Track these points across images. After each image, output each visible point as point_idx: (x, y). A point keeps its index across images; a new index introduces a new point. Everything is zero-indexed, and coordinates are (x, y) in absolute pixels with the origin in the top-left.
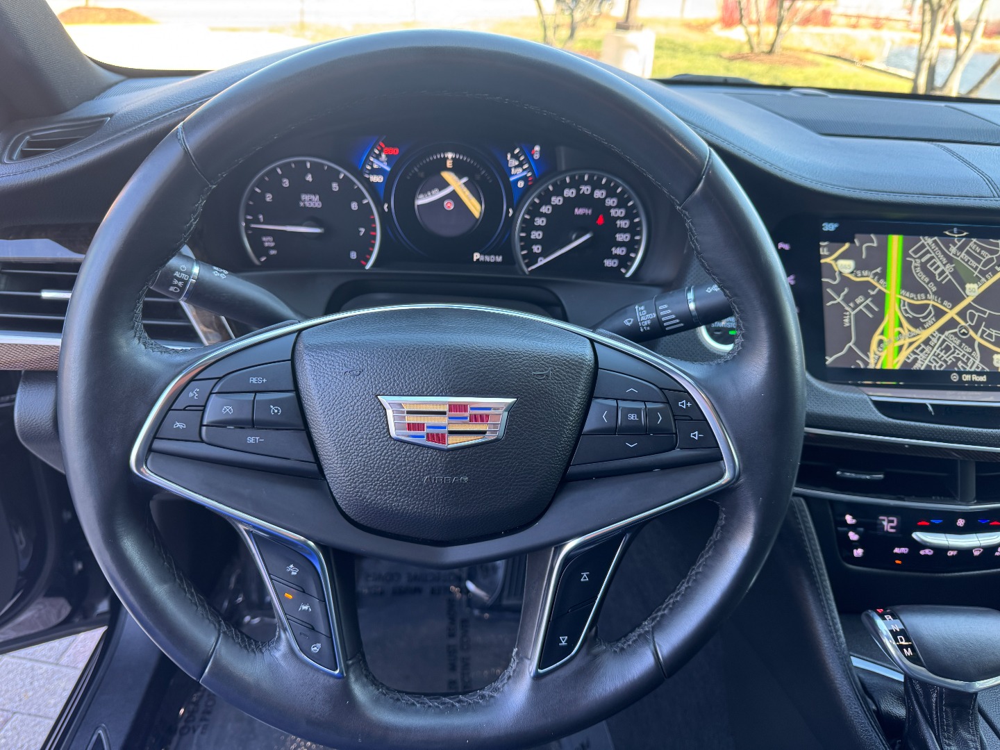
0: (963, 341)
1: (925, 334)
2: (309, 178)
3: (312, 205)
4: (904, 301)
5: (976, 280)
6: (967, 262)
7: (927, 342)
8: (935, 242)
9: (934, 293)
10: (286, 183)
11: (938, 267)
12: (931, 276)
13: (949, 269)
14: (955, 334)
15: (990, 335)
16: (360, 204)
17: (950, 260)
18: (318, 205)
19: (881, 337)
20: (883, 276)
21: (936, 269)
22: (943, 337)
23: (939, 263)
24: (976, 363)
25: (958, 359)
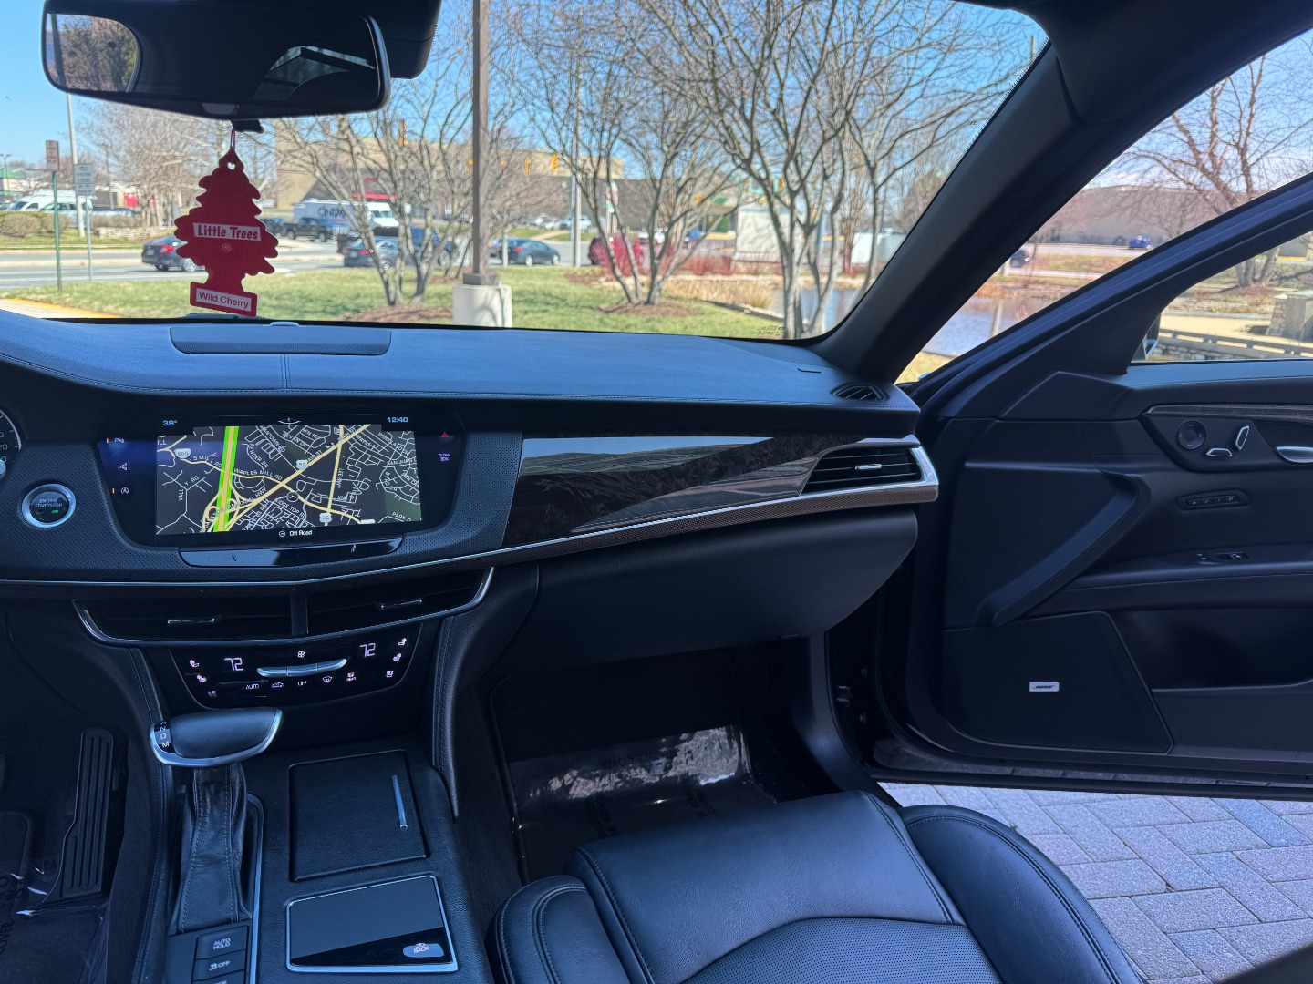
0: (291, 505)
1: (255, 502)
4: (237, 477)
5: (307, 457)
6: (298, 444)
7: (257, 508)
8: (269, 430)
9: (266, 469)
11: (272, 448)
12: (265, 457)
13: (281, 449)
14: (285, 500)
15: (318, 499)
17: (282, 442)
19: (214, 507)
20: (219, 459)
21: (268, 451)
22: (273, 503)
23: (272, 445)
24: (304, 520)
25: (286, 520)
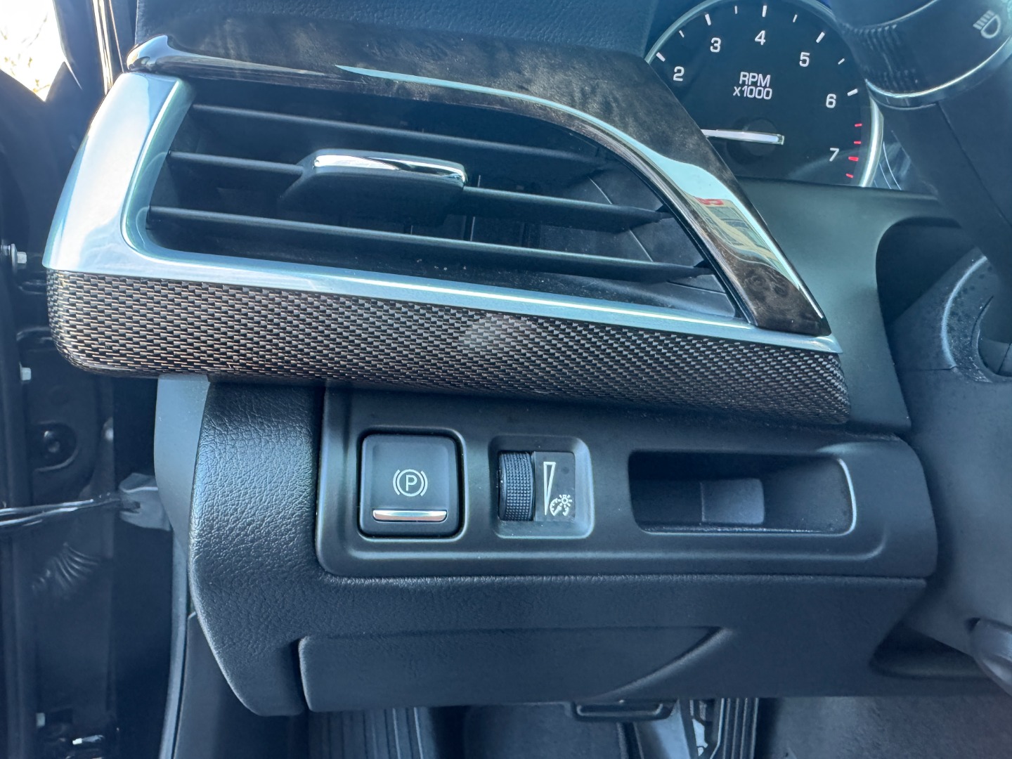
2: (761, 38)
3: (755, 94)
10: (717, 45)
16: (842, 99)
18: (766, 94)
